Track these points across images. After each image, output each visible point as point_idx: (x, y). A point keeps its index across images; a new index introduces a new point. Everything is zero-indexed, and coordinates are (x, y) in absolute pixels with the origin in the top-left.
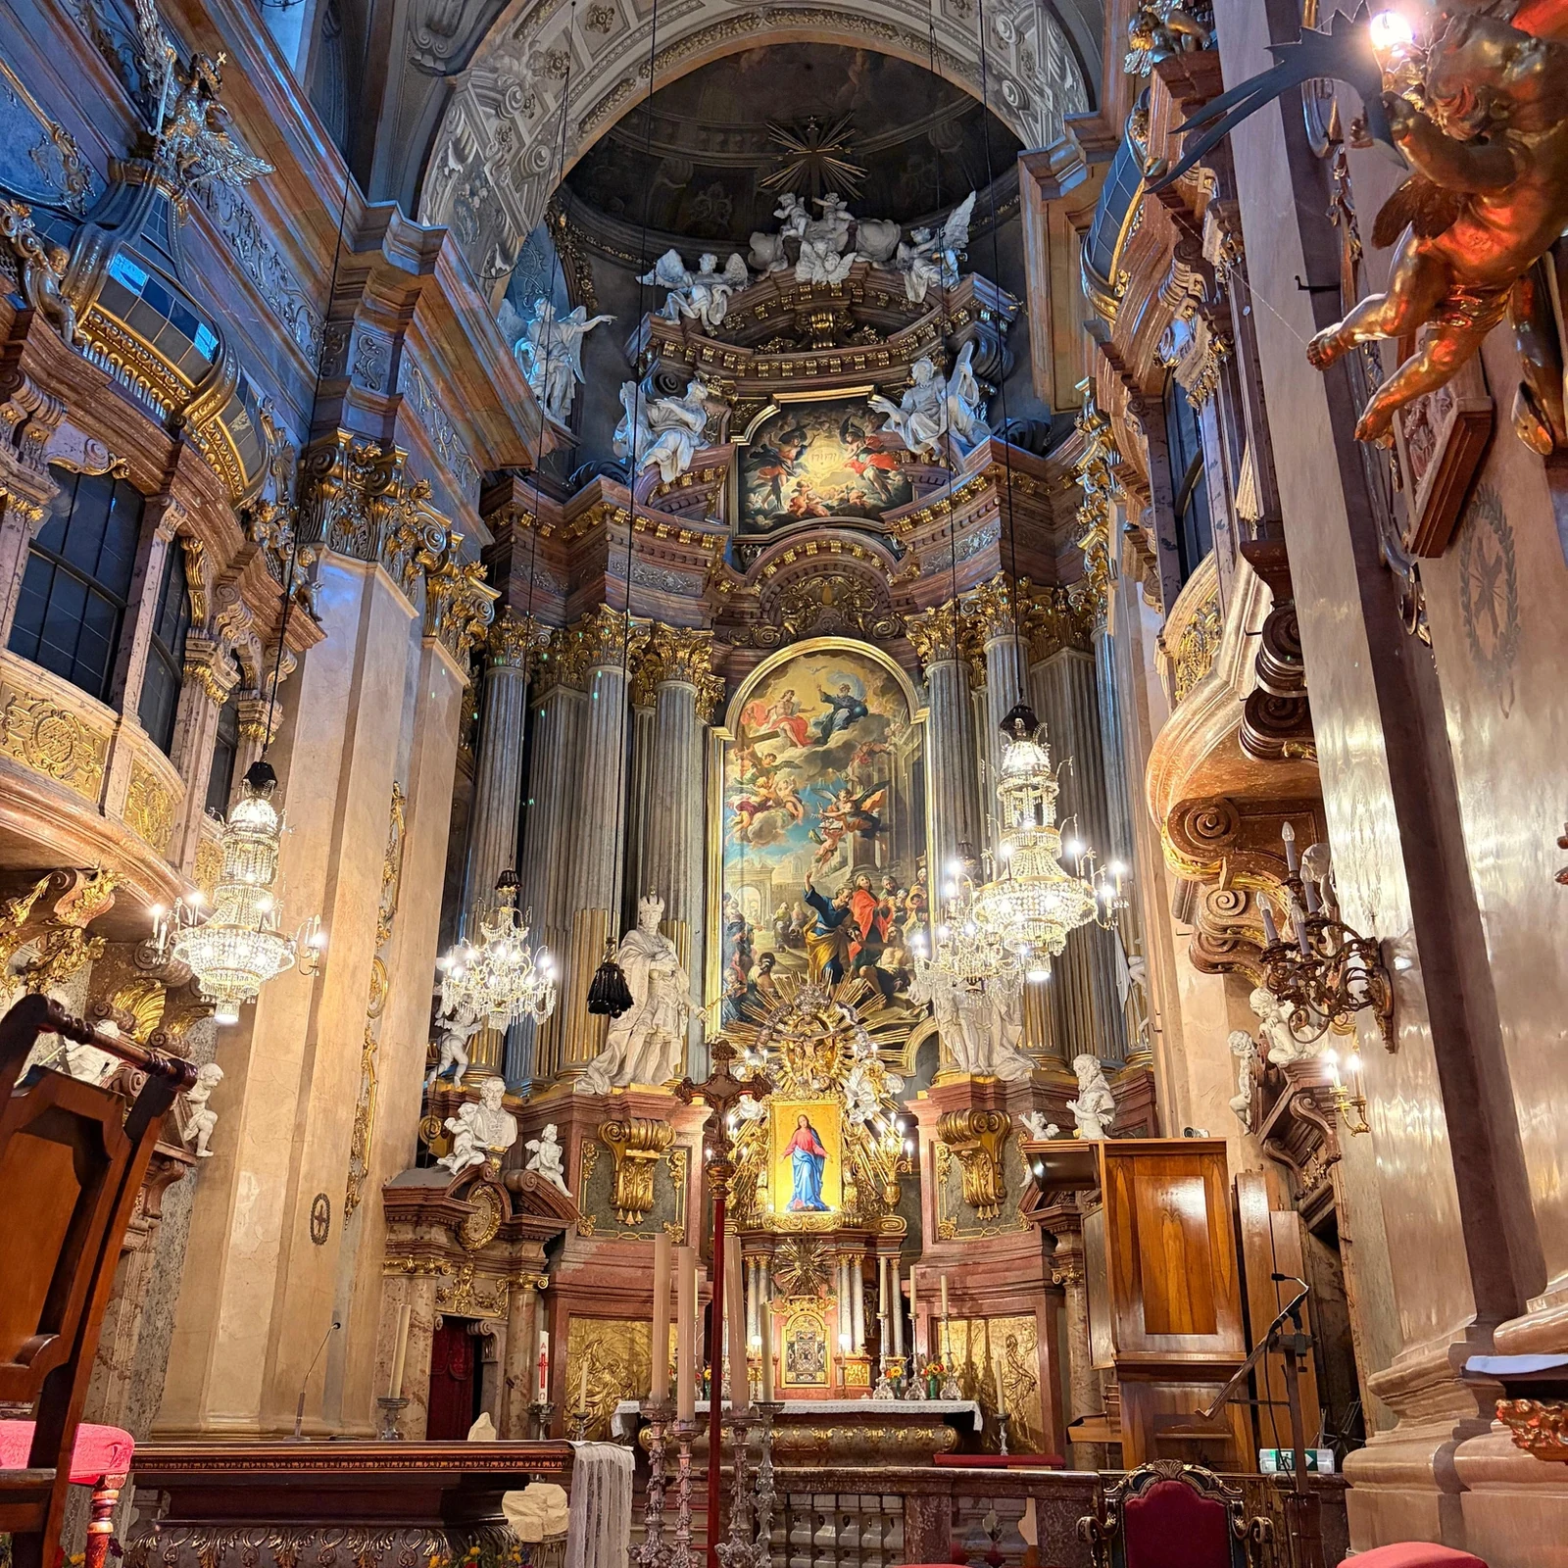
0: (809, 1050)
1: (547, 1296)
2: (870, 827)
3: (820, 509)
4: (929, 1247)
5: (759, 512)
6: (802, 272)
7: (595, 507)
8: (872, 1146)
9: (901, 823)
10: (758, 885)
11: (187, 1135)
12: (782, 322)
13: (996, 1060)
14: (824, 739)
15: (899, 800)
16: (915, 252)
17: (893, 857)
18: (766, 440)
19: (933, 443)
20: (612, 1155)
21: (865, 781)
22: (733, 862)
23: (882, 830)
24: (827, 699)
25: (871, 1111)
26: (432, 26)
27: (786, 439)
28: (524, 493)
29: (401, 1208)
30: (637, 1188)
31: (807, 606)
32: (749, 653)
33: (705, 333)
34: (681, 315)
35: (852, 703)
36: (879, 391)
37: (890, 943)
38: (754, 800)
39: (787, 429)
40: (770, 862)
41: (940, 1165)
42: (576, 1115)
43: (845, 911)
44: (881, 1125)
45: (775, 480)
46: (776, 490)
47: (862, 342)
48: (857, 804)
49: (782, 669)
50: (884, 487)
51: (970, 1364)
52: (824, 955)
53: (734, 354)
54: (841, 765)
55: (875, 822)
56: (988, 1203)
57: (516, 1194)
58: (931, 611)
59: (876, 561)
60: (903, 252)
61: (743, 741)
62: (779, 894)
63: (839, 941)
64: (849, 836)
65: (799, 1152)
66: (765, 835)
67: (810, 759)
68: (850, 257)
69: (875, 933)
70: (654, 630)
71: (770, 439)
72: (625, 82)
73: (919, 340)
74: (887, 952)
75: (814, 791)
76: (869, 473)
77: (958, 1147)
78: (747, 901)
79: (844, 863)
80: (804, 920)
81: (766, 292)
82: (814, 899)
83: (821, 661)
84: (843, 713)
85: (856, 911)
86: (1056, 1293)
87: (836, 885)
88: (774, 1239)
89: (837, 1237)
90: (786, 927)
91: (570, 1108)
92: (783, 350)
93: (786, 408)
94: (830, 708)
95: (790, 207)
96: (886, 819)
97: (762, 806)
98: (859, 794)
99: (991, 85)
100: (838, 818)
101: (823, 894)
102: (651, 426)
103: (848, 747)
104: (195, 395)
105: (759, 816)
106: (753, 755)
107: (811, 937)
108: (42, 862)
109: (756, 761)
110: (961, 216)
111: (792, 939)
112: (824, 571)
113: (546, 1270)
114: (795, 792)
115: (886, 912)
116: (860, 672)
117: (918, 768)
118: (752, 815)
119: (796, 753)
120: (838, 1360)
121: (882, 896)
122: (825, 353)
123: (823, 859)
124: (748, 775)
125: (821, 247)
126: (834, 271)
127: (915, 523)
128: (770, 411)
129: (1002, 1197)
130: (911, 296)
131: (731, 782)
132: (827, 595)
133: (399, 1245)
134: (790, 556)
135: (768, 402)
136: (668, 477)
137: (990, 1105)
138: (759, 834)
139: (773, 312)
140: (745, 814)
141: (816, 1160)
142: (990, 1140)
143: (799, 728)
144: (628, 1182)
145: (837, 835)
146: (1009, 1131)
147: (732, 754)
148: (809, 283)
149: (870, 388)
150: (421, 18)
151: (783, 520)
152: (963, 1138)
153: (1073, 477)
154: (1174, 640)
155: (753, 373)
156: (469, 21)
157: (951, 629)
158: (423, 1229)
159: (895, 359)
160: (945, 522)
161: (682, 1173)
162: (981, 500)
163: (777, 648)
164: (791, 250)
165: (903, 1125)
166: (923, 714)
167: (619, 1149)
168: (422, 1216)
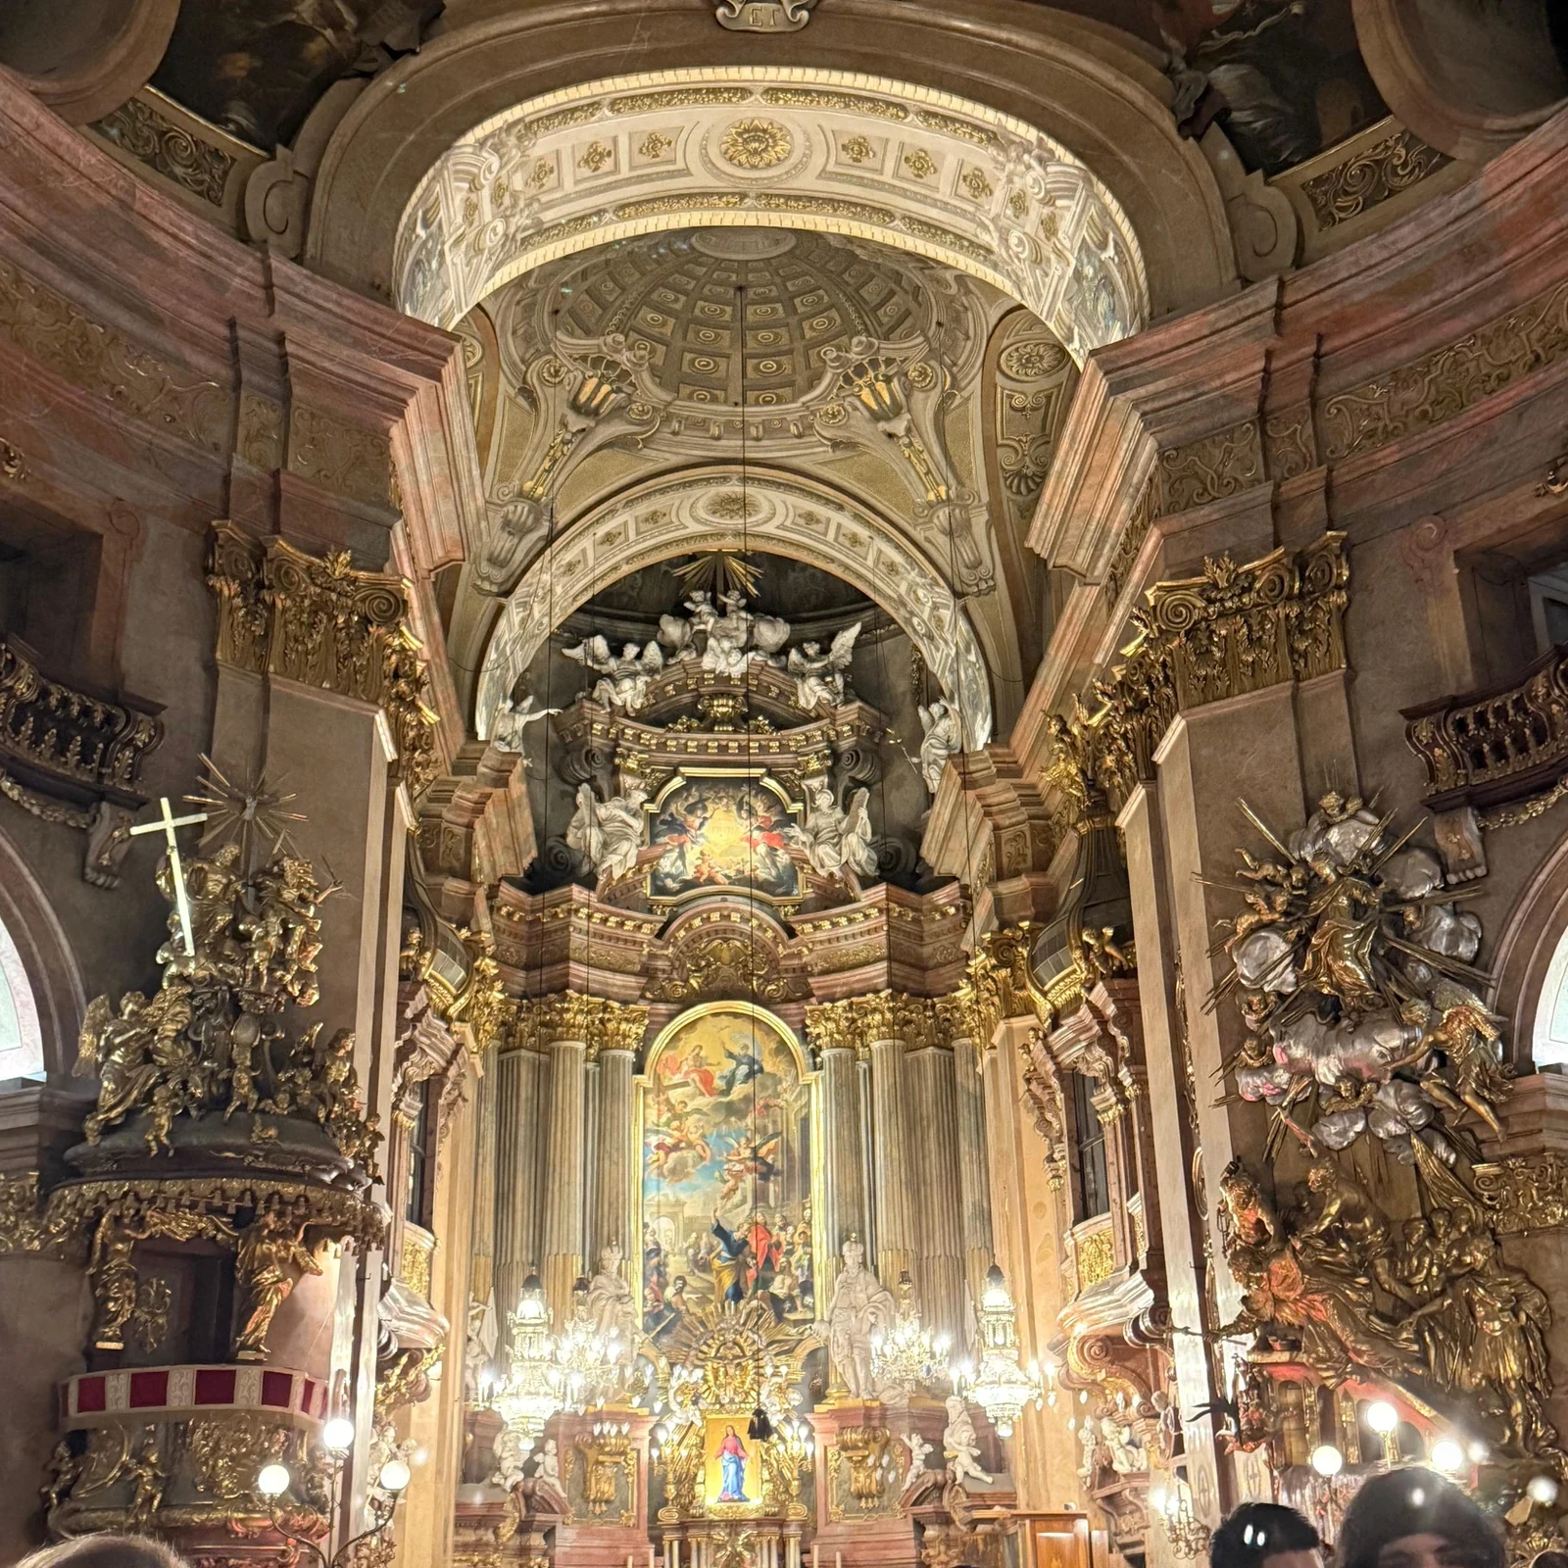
0: (731, 1371)
2: (766, 1172)
3: (720, 878)
4: (823, 1529)
5: (668, 875)
6: (708, 662)
7: (564, 906)
8: (781, 1448)
9: (791, 1168)
10: (673, 1217)
12: (686, 698)
14: (727, 1092)
15: (789, 1150)
17: (785, 1197)
18: (673, 808)
20: (585, 1459)
21: (761, 1130)
22: (651, 1194)
23: (777, 1174)
24: (731, 1055)
25: (776, 1418)
26: (492, 560)
27: (691, 809)
28: (507, 892)
30: (603, 1485)
31: (709, 965)
32: (662, 1008)
33: (626, 715)
34: (611, 703)
35: (752, 1061)
36: (770, 774)
37: (782, 1271)
38: (669, 1141)
39: (691, 800)
40: (683, 1197)
41: (832, 1464)
42: (561, 1429)
43: (745, 1243)
44: (787, 1432)
45: (681, 846)
46: (682, 856)
47: (758, 730)
48: (755, 1150)
49: (691, 1026)
50: (774, 863)
53: (651, 735)
54: (742, 1115)
55: (770, 1167)
56: (870, 1496)
57: (528, 1497)
58: (828, 1005)
59: (770, 934)
61: (660, 1088)
62: (690, 1225)
63: (740, 1268)
65: (727, 1455)
66: (678, 1172)
67: (717, 1107)
68: (751, 655)
69: (769, 1262)
70: (605, 1008)
71: (677, 808)
72: (615, 568)
73: (807, 739)
74: (779, 1279)
75: (720, 1136)
76: (762, 849)
77: (850, 1454)
78: (665, 1231)
79: (744, 1201)
80: (711, 1249)
81: (676, 673)
82: (720, 1232)
83: (725, 1020)
84: (744, 1069)
85: (753, 1243)
87: (738, 1222)
88: (711, 1524)
89: (759, 1523)
90: (696, 1254)
91: (556, 1423)
92: (689, 729)
93: (691, 781)
94: (733, 1064)
95: (699, 603)
96: (778, 1165)
97: (676, 1147)
99: (902, 612)
100: (740, 1161)
101: (727, 1227)
102: (600, 825)
103: (748, 1100)
104: (456, 999)
105: (674, 1155)
106: (667, 1101)
107: (717, 1263)
109: (671, 1107)
110: (847, 638)
112: (725, 933)
113: (545, 1555)
114: (703, 1136)
115: (778, 1245)
116: (759, 1034)
117: (805, 1123)
118: (667, 1154)
119: (704, 1102)
121: (775, 1231)
122: (724, 735)
123: (727, 1196)
124: (664, 1119)
125: (726, 645)
126: (736, 666)
127: (816, 928)
128: (677, 782)
129: (881, 1493)
130: (802, 702)
131: (649, 1125)
132: (726, 956)
133: (466, 1545)
134: (697, 923)
135: (675, 773)
136: (617, 873)
137: (876, 1423)
138: (673, 1171)
139: (679, 690)
140: (662, 1153)
141: (738, 1461)
142: (874, 1449)
143: (707, 1079)
144: (598, 1480)
145: (738, 1177)
146: (887, 1442)
147: (650, 1098)
148: (712, 671)
149: (763, 771)
150: (485, 554)
151: (689, 885)
152: (855, 1447)
153: (944, 915)
154: (1080, 1237)
155: (662, 746)
156: (519, 556)
157: (844, 1024)
158: (481, 1532)
159: (784, 748)
160: (840, 932)
161: (634, 1470)
162: (870, 924)
163: (687, 1003)
164: (699, 643)
165: (804, 1431)
166: (811, 1077)
167: (592, 1454)
168: (480, 1523)
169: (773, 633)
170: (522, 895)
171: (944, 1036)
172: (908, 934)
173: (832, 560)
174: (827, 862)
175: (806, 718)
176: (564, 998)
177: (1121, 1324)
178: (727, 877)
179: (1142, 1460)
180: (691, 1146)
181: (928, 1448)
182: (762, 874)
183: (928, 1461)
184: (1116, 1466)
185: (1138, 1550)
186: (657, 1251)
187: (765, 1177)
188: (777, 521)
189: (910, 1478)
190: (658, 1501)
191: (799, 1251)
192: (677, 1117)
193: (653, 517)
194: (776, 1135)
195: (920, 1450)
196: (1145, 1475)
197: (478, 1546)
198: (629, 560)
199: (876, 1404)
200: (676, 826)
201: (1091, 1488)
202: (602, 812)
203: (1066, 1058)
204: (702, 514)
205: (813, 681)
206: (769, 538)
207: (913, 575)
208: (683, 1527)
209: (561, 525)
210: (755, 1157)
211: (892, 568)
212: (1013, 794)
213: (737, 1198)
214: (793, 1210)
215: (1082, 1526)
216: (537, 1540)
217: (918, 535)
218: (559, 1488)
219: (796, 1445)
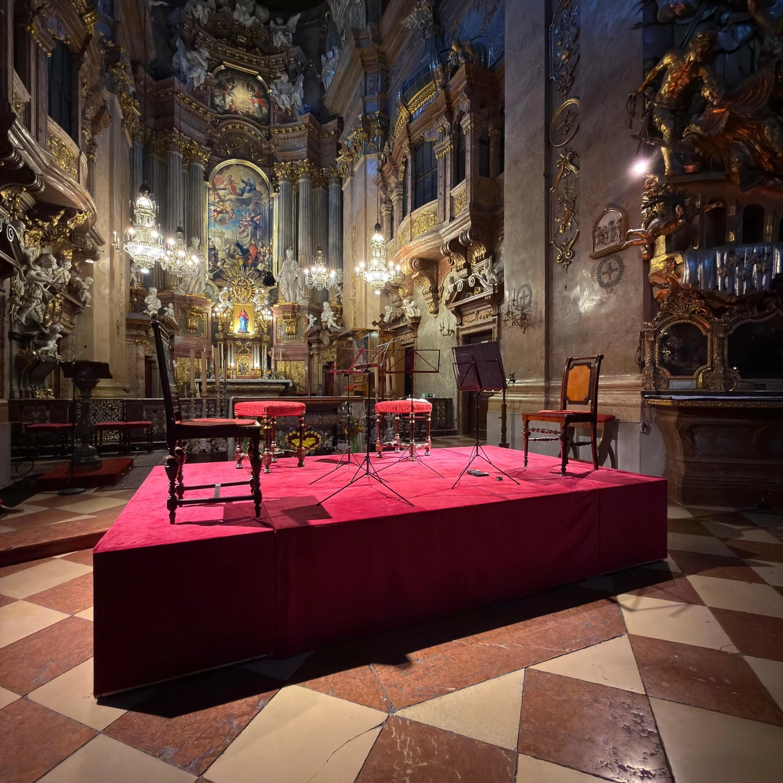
0: (243, 290)
2: (256, 227)
3: (239, 112)
4: (275, 344)
7: (171, 89)
8: (261, 317)
9: (265, 227)
10: (220, 237)
11: (83, 299)
12: (226, 31)
14: (242, 195)
15: (265, 219)
16: (278, 28)
17: (262, 238)
19: (288, 106)
20: (186, 313)
21: (255, 211)
22: (212, 228)
24: (243, 181)
25: (259, 308)
27: (228, 81)
29: (131, 325)
30: (194, 323)
31: (234, 146)
32: (216, 158)
35: (251, 185)
37: (261, 262)
38: (219, 209)
39: (228, 77)
40: (224, 230)
41: (279, 323)
42: (176, 300)
43: (248, 250)
44: (263, 312)
46: (224, 99)
47: (256, 53)
48: (252, 218)
49: (228, 166)
51: (285, 371)
52: (241, 262)
54: (247, 204)
55: (258, 225)
56: (292, 334)
58: (283, 163)
59: (259, 138)
60: (272, 24)
61: (215, 189)
62: (227, 241)
63: (246, 259)
64: (250, 228)
65: (241, 318)
66: (222, 222)
67: (238, 200)
68: (254, 18)
69: (257, 258)
70: (191, 143)
73: (276, 62)
74: (260, 264)
75: (239, 211)
76: (256, 105)
77: (286, 320)
78: (217, 242)
79: (248, 236)
80: (235, 251)
81: (222, 17)
82: (238, 245)
83: (241, 168)
84: (248, 188)
85: (251, 251)
86: (311, 356)
87: (246, 242)
88: (235, 339)
89: (252, 340)
90: (229, 252)
91: (173, 298)
92: (227, 44)
96: (261, 225)
97: (221, 212)
103: (250, 199)
105: (220, 215)
106: (218, 194)
107: (237, 256)
108: (62, 201)
109: (219, 197)
111: (231, 256)
112: (242, 136)
114: (232, 210)
115: (260, 253)
116: (254, 176)
117: (271, 211)
118: (218, 214)
119: (233, 197)
120: (252, 369)
122: (240, 52)
123: (241, 233)
124: (216, 201)
125: (244, 9)
126: (249, 21)
127: (280, 132)
128: (222, 67)
129: (296, 333)
131: (210, 202)
132: (242, 145)
133: (132, 335)
134: (230, 127)
135: (221, 63)
136: (196, 84)
137: (296, 311)
138: (220, 221)
139: (223, 27)
140: (216, 214)
141: (246, 320)
142: (295, 319)
143: (234, 189)
144: (191, 321)
145: (246, 227)
146: (300, 317)
147: (211, 192)
149: (258, 73)
152: (288, 318)
153: (329, 134)
155: (216, 49)
157: (289, 171)
158: (140, 331)
159: (266, 65)
160: (289, 135)
161: (206, 319)
162: (302, 133)
163: (225, 158)
165: (269, 313)
166: (274, 195)
167: (189, 312)
168: (139, 327)
172: (315, 141)
174: (286, 102)
176: (172, 130)
178: (242, 113)
183: (315, 323)
186: (214, 249)
189: (308, 328)
190: (215, 330)
191: (268, 256)
192: (222, 200)
194: (259, 214)
195: (312, 319)
205: (280, 33)
208: (225, 340)
210: (252, 221)
212: (376, 57)
213: (245, 234)
214: (266, 241)
218: (175, 320)
219: (267, 316)
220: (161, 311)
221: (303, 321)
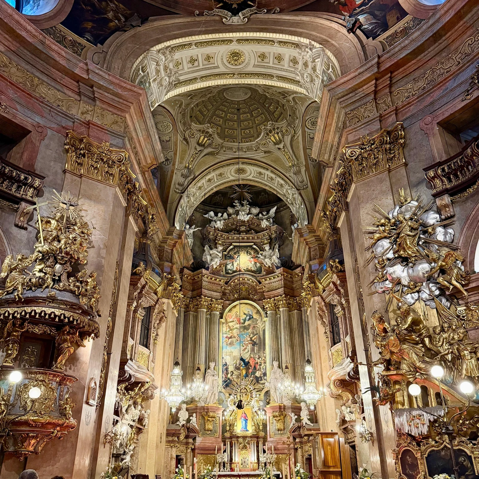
0: (244, 396)
1: (193, 450)
2: (254, 344)
3: (242, 270)
4: (269, 439)
5: (229, 269)
7: (201, 275)
8: (257, 417)
9: (260, 343)
10: (230, 355)
12: (234, 227)
13: (283, 400)
15: (260, 338)
17: (259, 350)
18: (230, 253)
19: (270, 265)
20: (204, 419)
21: (253, 333)
22: (224, 350)
24: (245, 314)
25: (256, 409)
26: (179, 184)
27: (235, 253)
28: (186, 271)
29: (169, 434)
30: (209, 426)
31: (239, 291)
32: (227, 302)
33: (219, 230)
35: (250, 315)
36: (255, 244)
37: (258, 370)
38: (229, 336)
39: (235, 251)
40: (232, 350)
41: (271, 422)
42: (198, 411)
44: (259, 413)
46: (233, 265)
47: (252, 234)
48: (251, 338)
49: (235, 307)
52: (244, 372)
53: (225, 235)
54: (248, 329)
55: (255, 342)
56: (281, 430)
57: (188, 429)
58: (269, 300)
59: (255, 283)
60: (260, 215)
61: (227, 322)
62: (234, 358)
63: (247, 369)
65: (243, 419)
66: (231, 344)
67: (241, 327)
70: (211, 301)
71: (232, 253)
72: (212, 189)
73: (264, 235)
75: (242, 334)
76: (253, 263)
77: (276, 418)
78: (228, 360)
79: (248, 351)
81: (231, 220)
82: (242, 359)
83: (243, 305)
84: (248, 317)
85: (251, 362)
86: (296, 450)
87: (246, 357)
88: (238, 437)
89: (251, 437)
90: (236, 365)
91: (196, 409)
92: (235, 234)
93: (235, 246)
94: (245, 316)
95: (237, 203)
96: (257, 342)
97: (231, 338)
98: (252, 336)
99: (285, 198)
101: (244, 358)
102: (211, 255)
103: (249, 325)
104: (159, 286)
105: (230, 340)
107: (241, 368)
108: (140, 381)
109: (229, 327)
110: (273, 210)
111: (237, 368)
112: (244, 284)
113: (193, 445)
114: (238, 335)
115: (257, 363)
116: (252, 308)
117: (264, 331)
119: (238, 326)
120: (251, 463)
121: (256, 359)
122: (243, 235)
123: (244, 350)
125: (243, 213)
126: (246, 218)
127: (266, 280)
128: (231, 247)
129: (284, 429)
130: (262, 226)
131: (224, 332)
132: (244, 289)
133: (169, 441)
134: (236, 281)
135: (231, 245)
136: (215, 267)
137: (282, 410)
138: (230, 344)
139: (232, 225)
140: (227, 339)
141: (246, 420)
142: (282, 417)
144: (208, 425)
145: (247, 345)
146: (286, 415)
147: (224, 325)
149: (253, 244)
150: (177, 183)
151: (234, 272)
152: (277, 417)
153: (298, 276)
154: (333, 351)
155: (228, 238)
156: (186, 183)
157: (273, 304)
158: (174, 437)
159: (258, 238)
160: (272, 281)
161: (218, 422)
162: (280, 278)
163: (234, 301)
164: (237, 212)
165: (263, 413)
166: (265, 319)
167: (206, 418)
168: (173, 435)
169: (255, 211)
170: (190, 272)
171: (299, 307)
172: (289, 281)
173: (267, 185)
175: (263, 230)
176: (201, 298)
177: (345, 375)
179: (353, 417)
180: (234, 337)
181: (296, 417)
182: (253, 269)
184: (346, 419)
185: (353, 444)
186: (226, 364)
187: (253, 345)
188: (252, 175)
189: (291, 425)
190: (224, 431)
191: (263, 365)
192: (231, 330)
193: (221, 175)
194: (256, 334)
195: (294, 417)
196: (355, 421)
197: (173, 441)
198: (216, 187)
199: (282, 405)
200: (231, 258)
201: (340, 426)
202: (211, 252)
203: (327, 300)
204: (233, 174)
205: (265, 220)
206: (250, 180)
207: (287, 187)
208: (231, 438)
209: (196, 175)
210: (251, 340)
211: (282, 185)
212: (313, 238)
213: (246, 351)
214: (261, 354)
215: (336, 437)
216: (191, 440)
217: (287, 175)
218: (196, 426)
219: (261, 416)
220: (188, 421)
221: (288, 419)
